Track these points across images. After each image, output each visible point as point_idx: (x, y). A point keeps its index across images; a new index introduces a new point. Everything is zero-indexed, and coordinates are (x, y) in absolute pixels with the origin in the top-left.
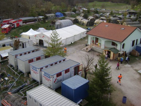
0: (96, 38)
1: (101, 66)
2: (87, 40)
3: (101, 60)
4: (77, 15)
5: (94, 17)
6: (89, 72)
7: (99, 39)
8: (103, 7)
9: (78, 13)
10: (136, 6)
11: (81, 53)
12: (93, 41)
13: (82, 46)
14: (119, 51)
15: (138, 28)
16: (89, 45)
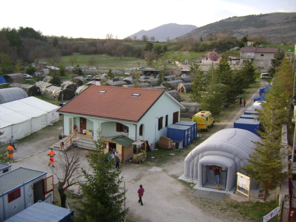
0: (81, 119)
2: (61, 128)
4: (38, 81)
5: (74, 81)
6: (70, 194)
7: (89, 120)
8: (92, 63)
9: (38, 75)
10: (155, 61)
13: (50, 141)
14: (134, 141)
15: (166, 92)
16: (66, 136)
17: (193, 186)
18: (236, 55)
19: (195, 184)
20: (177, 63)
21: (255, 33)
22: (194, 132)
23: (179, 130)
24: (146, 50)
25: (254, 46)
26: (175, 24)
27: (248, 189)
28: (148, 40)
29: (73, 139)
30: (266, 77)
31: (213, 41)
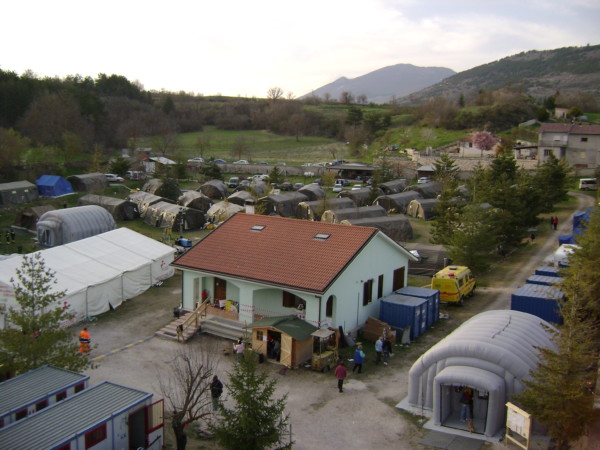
0: (216, 280)
1: (244, 398)
2: (177, 292)
3: (241, 373)
4: (134, 187)
5: (203, 192)
6: (194, 430)
7: (231, 284)
8: (239, 150)
9: (135, 175)
10: (366, 147)
11: (153, 349)
12: (205, 295)
13: (158, 319)
14: (315, 329)
15: (380, 232)
16: (187, 312)
17: (424, 423)
18: (532, 137)
19: (428, 420)
20: (410, 151)
21: (574, 86)
22: (434, 311)
23: (403, 306)
24: (349, 122)
25: (568, 117)
26: (410, 66)
27: (527, 437)
28: (352, 102)
29: (200, 319)
30: (590, 186)
31: (484, 108)
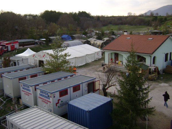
0: (115, 53)
2: (103, 62)
5: (109, 38)
7: (120, 54)
9: (89, 35)
10: (159, 27)
15: (171, 37)
16: (106, 64)
24: (153, 21)
28: (154, 15)
29: (110, 66)
